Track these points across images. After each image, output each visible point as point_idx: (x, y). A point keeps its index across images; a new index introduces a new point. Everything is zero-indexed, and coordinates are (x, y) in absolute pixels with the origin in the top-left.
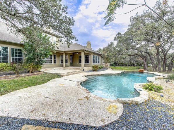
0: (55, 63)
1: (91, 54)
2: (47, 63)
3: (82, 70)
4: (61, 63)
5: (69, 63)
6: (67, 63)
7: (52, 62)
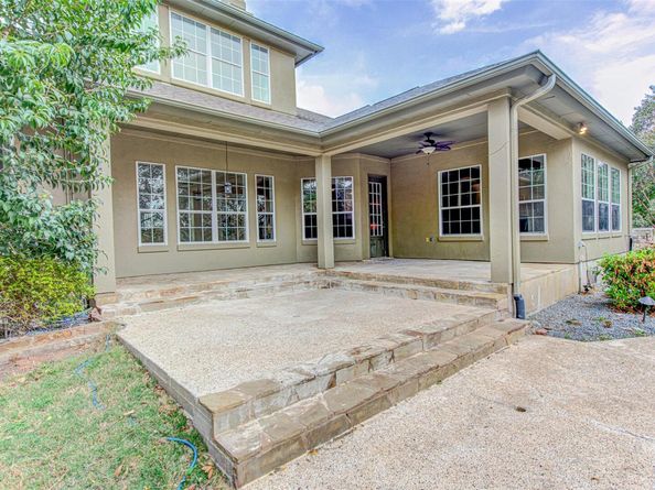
0: (265, 234)
1: (565, 142)
2: (208, 236)
3: (505, 301)
4: (308, 236)
5: (359, 240)
6: (350, 234)
7: (247, 227)
